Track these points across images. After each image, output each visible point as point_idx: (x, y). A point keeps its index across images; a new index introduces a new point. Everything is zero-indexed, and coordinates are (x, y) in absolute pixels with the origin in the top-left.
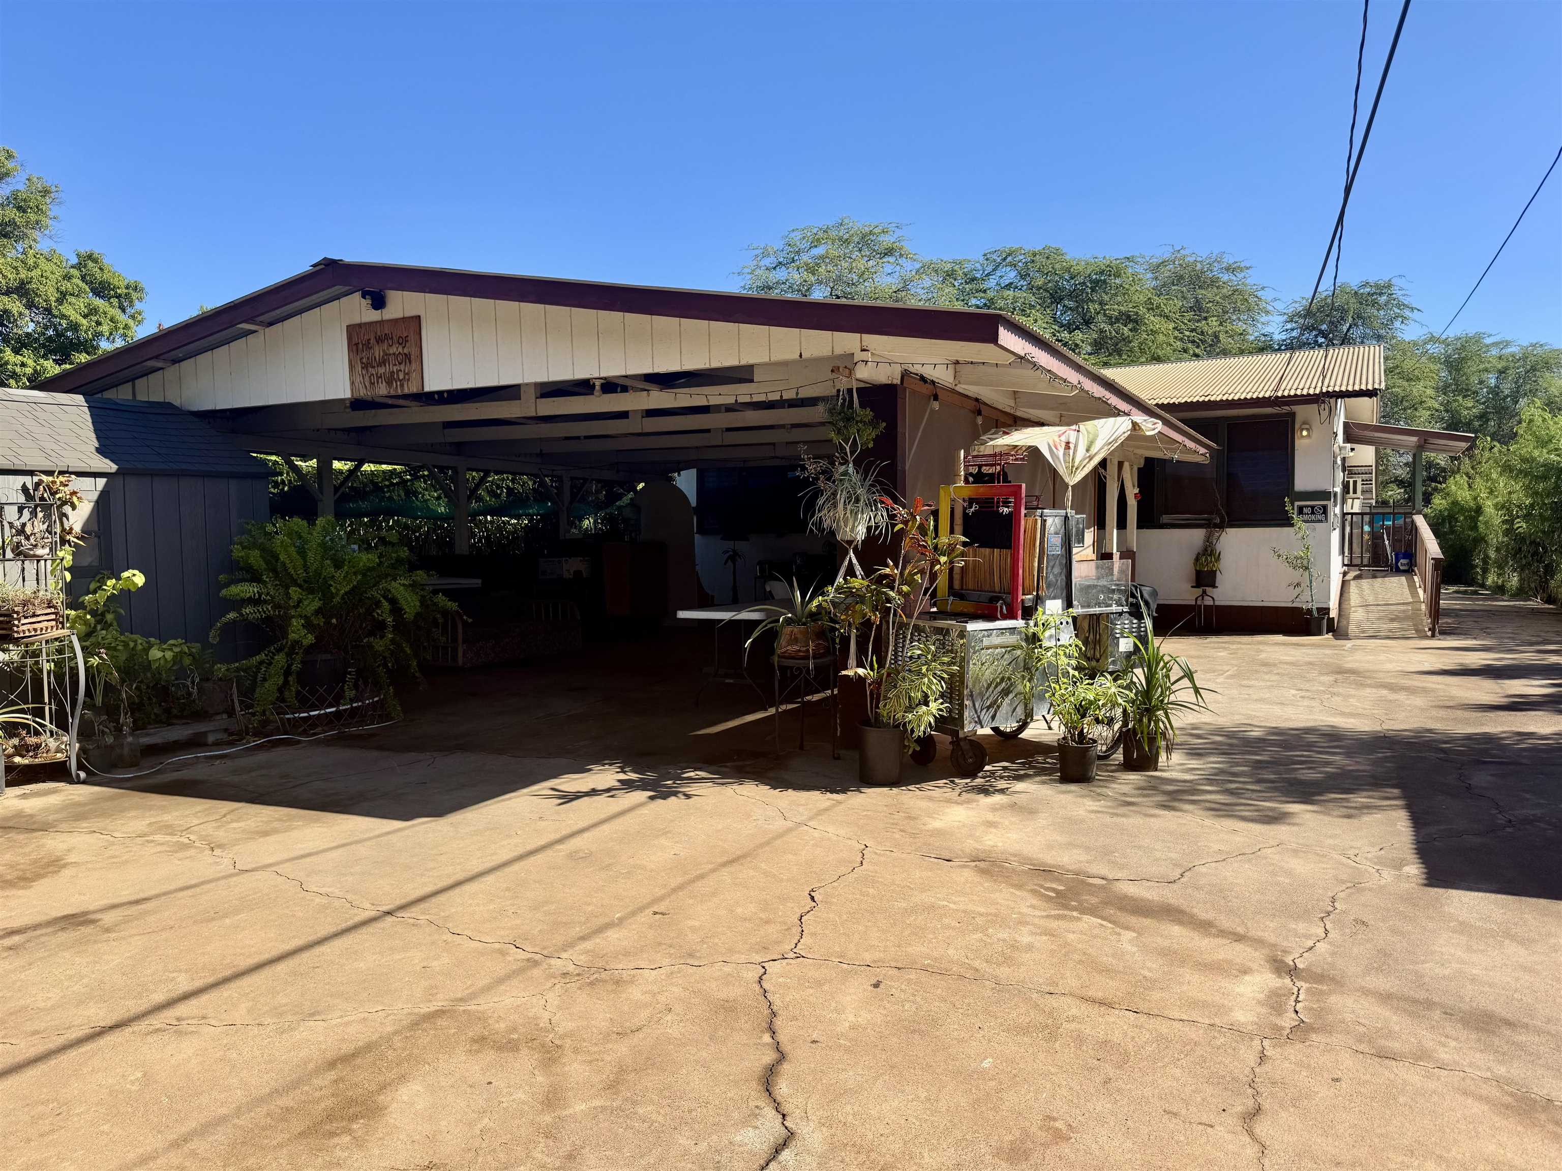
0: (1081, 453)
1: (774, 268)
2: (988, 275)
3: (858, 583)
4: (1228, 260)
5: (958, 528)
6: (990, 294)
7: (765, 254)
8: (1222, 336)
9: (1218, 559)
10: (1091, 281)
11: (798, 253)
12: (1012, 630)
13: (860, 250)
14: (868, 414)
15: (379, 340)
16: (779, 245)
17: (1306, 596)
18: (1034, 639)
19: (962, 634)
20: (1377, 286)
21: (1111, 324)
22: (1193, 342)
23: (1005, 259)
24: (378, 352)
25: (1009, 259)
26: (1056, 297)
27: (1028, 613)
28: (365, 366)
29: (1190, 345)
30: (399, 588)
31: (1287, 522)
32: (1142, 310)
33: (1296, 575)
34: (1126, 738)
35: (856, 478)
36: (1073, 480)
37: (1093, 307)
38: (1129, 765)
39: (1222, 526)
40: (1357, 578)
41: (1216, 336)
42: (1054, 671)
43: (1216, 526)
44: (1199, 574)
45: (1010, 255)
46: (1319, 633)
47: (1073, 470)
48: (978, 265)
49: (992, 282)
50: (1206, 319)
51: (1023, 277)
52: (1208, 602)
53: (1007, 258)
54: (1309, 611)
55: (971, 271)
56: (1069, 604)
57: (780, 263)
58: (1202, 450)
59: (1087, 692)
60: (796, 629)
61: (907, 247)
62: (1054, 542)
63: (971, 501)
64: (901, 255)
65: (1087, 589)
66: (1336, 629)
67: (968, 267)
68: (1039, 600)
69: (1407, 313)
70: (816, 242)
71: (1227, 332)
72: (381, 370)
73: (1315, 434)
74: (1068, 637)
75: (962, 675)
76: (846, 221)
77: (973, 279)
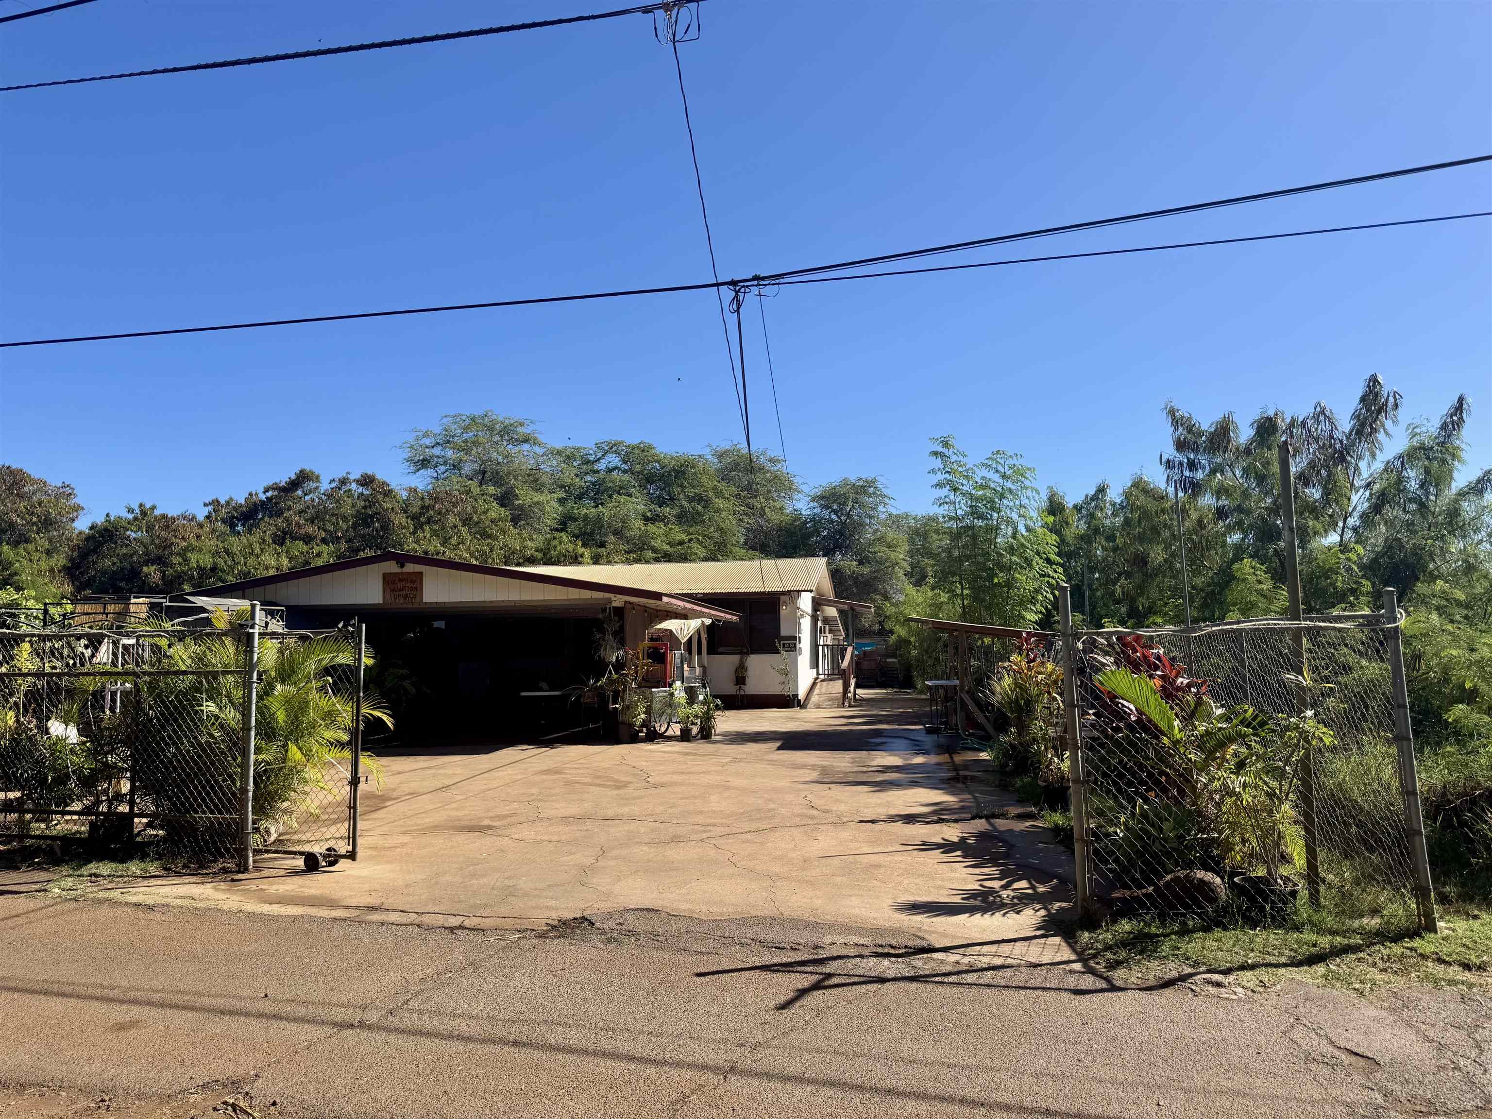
0: (686, 632)
1: (433, 447)
2: (599, 459)
3: (615, 676)
4: (771, 454)
5: (646, 657)
6: (601, 475)
7: (426, 435)
8: (767, 510)
9: (746, 671)
10: (675, 470)
11: (453, 437)
12: (665, 692)
13: (502, 437)
14: (617, 618)
15: (400, 580)
16: (437, 429)
17: (787, 689)
18: (672, 695)
19: (651, 693)
20: (867, 481)
21: (690, 503)
22: (746, 514)
23: (611, 448)
24: (400, 585)
25: (615, 448)
26: (649, 479)
27: (670, 686)
28: (393, 590)
29: (744, 517)
30: (407, 684)
31: (777, 652)
32: (711, 494)
33: (782, 678)
34: (702, 729)
35: (612, 639)
36: (683, 641)
37: (676, 490)
38: (702, 738)
39: (748, 653)
40: (823, 681)
41: (762, 509)
42: (679, 705)
43: (744, 653)
44: (737, 678)
45: (615, 445)
46: (793, 707)
47: (683, 638)
48: (591, 452)
49: (602, 466)
50: (756, 496)
51: (625, 462)
52: (742, 693)
53: (613, 447)
54: (789, 696)
55: (587, 454)
56: (683, 682)
57: (438, 444)
58: (735, 618)
59: (688, 710)
60: (590, 693)
61: (541, 438)
62: (678, 661)
63: (650, 648)
64: (535, 444)
65: (688, 678)
66: (802, 705)
67: (582, 453)
68: (674, 681)
69: (887, 500)
70: (466, 429)
71: (770, 508)
72: (401, 593)
73: (789, 608)
74: (683, 694)
75: (650, 705)
76: (490, 414)
77: (588, 462)
